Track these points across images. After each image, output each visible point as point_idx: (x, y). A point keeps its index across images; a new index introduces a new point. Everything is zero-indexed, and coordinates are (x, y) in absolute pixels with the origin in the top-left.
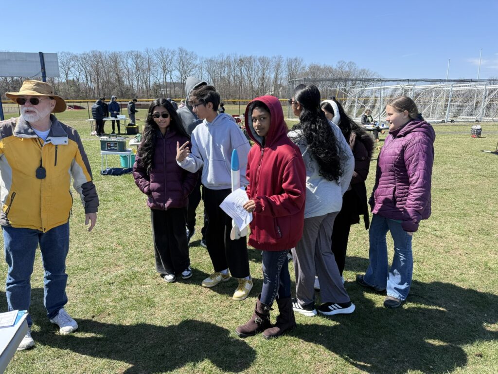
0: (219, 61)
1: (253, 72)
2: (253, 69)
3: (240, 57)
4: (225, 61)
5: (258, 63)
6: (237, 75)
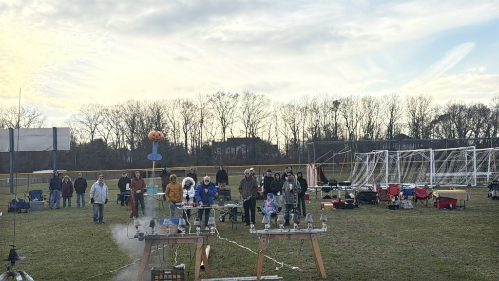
0: (301, 106)
3: (334, 98)
4: (310, 105)
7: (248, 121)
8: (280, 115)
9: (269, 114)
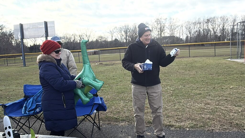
0: (193, 22)
1: (216, 26)
2: (216, 24)
3: (207, 18)
4: (197, 21)
5: (219, 20)
6: (205, 29)
7: (171, 29)
8: (184, 26)
9: (179, 26)
